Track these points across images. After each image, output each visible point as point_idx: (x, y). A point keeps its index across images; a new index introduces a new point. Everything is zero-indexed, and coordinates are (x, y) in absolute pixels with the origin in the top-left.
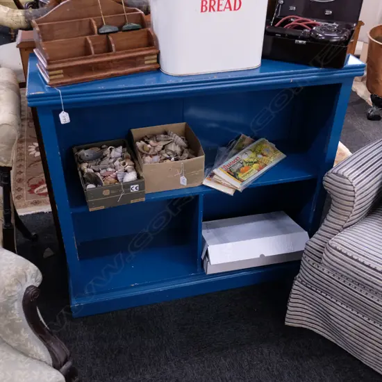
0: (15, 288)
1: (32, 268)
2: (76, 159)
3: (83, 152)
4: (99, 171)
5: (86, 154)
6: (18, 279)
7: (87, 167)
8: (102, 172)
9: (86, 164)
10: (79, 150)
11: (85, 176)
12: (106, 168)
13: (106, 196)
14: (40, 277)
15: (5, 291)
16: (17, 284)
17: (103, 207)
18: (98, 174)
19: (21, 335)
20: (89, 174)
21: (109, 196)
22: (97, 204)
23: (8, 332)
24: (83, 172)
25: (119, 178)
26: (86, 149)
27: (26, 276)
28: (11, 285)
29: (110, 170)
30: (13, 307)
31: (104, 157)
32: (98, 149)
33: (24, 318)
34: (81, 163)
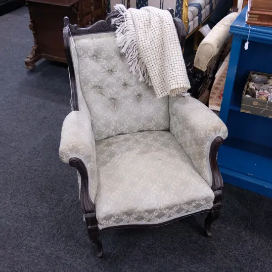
0: (212, 133)
1: (224, 128)
2: (249, 78)
3: (255, 75)
4: (259, 91)
5: (257, 78)
6: (216, 130)
7: (253, 85)
8: (261, 91)
9: (253, 83)
10: (253, 74)
11: (248, 90)
12: (263, 90)
13: (255, 106)
14: (227, 135)
15: (206, 132)
16: (214, 132)
17: (250, 112)
18: (257, 92)
19: (202, 162)
20: (251, 89)
21: (256, 106)
22: (247, 108)
23: (197, 156)
24: (248, 87)
25: (269, 99)
26: (258, 75)
27: (220, 130)
28: (210, 131)
29: (266, 92)
30: (206, 143)
31: (267, 83)
32: (266, 77)
33: (209, 152)
34: (250, 81)
